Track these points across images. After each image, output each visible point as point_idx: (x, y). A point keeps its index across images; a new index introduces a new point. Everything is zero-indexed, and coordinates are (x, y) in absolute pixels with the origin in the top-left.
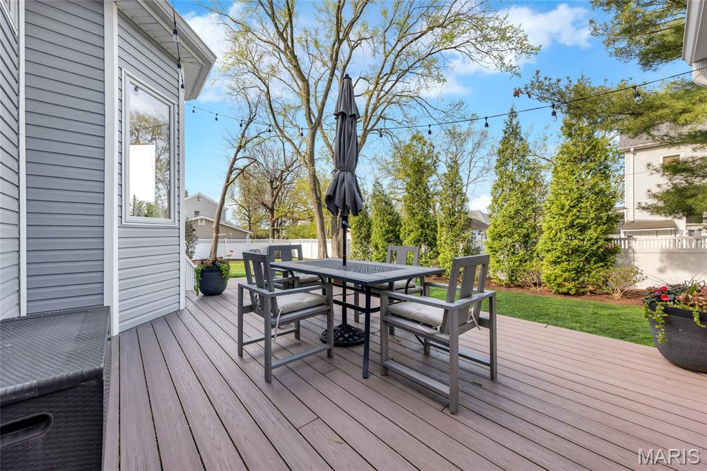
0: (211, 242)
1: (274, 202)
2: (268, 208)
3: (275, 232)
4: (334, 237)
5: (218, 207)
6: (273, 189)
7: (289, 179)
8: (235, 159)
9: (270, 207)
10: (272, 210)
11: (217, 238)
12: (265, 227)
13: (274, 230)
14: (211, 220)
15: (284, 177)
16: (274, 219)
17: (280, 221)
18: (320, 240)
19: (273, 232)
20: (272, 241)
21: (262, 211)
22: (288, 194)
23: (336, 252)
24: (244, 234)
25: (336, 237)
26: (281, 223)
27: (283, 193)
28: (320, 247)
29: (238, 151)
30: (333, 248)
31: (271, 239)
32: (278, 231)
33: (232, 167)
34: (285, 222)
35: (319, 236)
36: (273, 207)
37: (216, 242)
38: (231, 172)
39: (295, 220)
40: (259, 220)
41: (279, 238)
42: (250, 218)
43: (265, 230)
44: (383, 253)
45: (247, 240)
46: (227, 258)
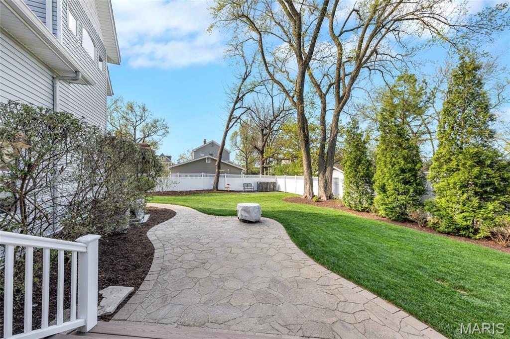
0: (213, 176)
1: (264, 146)
2: (259, 150)
3: (265, 169)
4: (321, 175)
5: (220, 148)
6: (264, 135)
7: (275, 128)
8: (234, 109)
9: (261, 150)
10: (262, 152)
11: (219, 173)
12: (258, 166)
13: (263, 168)
14: (215, 158)
15: (271, 127)
16: (263, 159)
17: (268, 161)
18: (307, 177)
19: (263, 169)
20: (262, 177)
21: (255, 154)
22: (275, 141)
23: (323, 190)
24: (240, 171)
25: (324, 175)
26: (269, 163)
27: (271, 140)
28: (306, 184)
29: (236, 102)
30: (319, 186)
31: (261, 175)
32: (266, 168)
33: (231, 115)
34: (272, 162)
35: (306, 173)
36: (263, 149)
37: (218, 176)
38: (230, 120)
39: (279, 160)
40: (253, 161)
41: (267, 174)
42: (247, 159)
43: (257, 168)
44: (393, 197)
45: (242, 175)
46: (226, 189)
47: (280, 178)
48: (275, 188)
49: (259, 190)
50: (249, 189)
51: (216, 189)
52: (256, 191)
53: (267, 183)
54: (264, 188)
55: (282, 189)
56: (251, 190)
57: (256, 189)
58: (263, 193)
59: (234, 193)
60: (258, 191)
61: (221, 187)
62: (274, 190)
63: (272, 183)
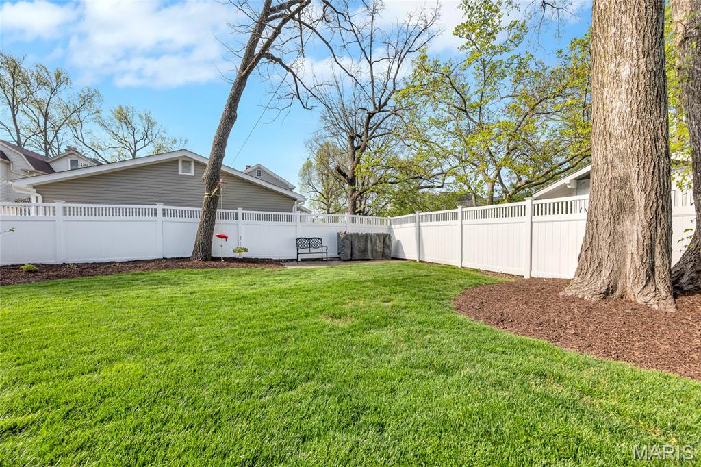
16: (356, 194)
20: (351, 220)
37: (210, 213)
46: (237, 255)
47: (401, 222)
48: (386, 251)
49: (342, 256)
50: (315, 253)
51: (205, 256)
52: (333, 259)
53: (366, 237)
54: (356, 251)
55: (410, 252)
56: (319, 256)
57: (333, 253)
58: (354, 264)
59: (259, 267)
60: (339, 259)
61: (220, 248)
62: (384, 256)
63: (378, 235)
